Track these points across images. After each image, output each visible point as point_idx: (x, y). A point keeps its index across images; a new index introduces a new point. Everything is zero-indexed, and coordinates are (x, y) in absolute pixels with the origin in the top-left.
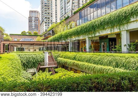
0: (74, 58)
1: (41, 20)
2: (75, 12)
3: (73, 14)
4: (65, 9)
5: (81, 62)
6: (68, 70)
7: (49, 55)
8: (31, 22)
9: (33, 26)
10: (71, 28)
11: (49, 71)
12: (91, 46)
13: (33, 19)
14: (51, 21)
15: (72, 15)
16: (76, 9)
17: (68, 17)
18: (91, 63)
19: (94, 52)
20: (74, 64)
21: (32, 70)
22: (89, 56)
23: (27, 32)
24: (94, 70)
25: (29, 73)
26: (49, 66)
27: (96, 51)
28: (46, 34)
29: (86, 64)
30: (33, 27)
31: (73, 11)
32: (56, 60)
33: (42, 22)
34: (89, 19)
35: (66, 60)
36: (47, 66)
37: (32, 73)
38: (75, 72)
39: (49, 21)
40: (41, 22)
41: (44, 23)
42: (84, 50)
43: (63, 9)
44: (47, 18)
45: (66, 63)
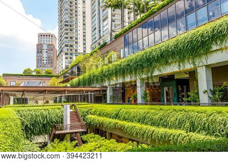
0: (117, 116)
1: (58, 49)
2: (116, 35)
3: (114, 39)
4: (100, 31)
5: (128, 122)
6: (106, 138)
7: (71, 110)
8: (41, 52)
9: (45, 59)
10: (110, 62)
11: (72, 140)
12: (146, 95)
13: (45, 47)
14: (76, 51)
15: (111, 40)
16: (119, 31)
17: (105, 44)
18: (147, 124)
19: (151, 104)
20: (115, 126)
21: (41, 139)
22: (142, 111)
23: (33, 70)
24: (152, 136)
25: (36, 143)
26: (71, 131)
27: (155, 101)
28: (66, 72)
29: (138, 125)
30: (45, 62)
31: (114, 34)
32: (84, 120)
33: (61, 52)
34: (141, 47)
35: (101, 119)
36: (68, 131)
37: (41, 143)
38: (118, 141)
39: (71, 50)
40: (58, 52)
41: (63, 54)
42: (133, 101)
43: (97, 31)
44: (69, 46)
45: (102, 124)
